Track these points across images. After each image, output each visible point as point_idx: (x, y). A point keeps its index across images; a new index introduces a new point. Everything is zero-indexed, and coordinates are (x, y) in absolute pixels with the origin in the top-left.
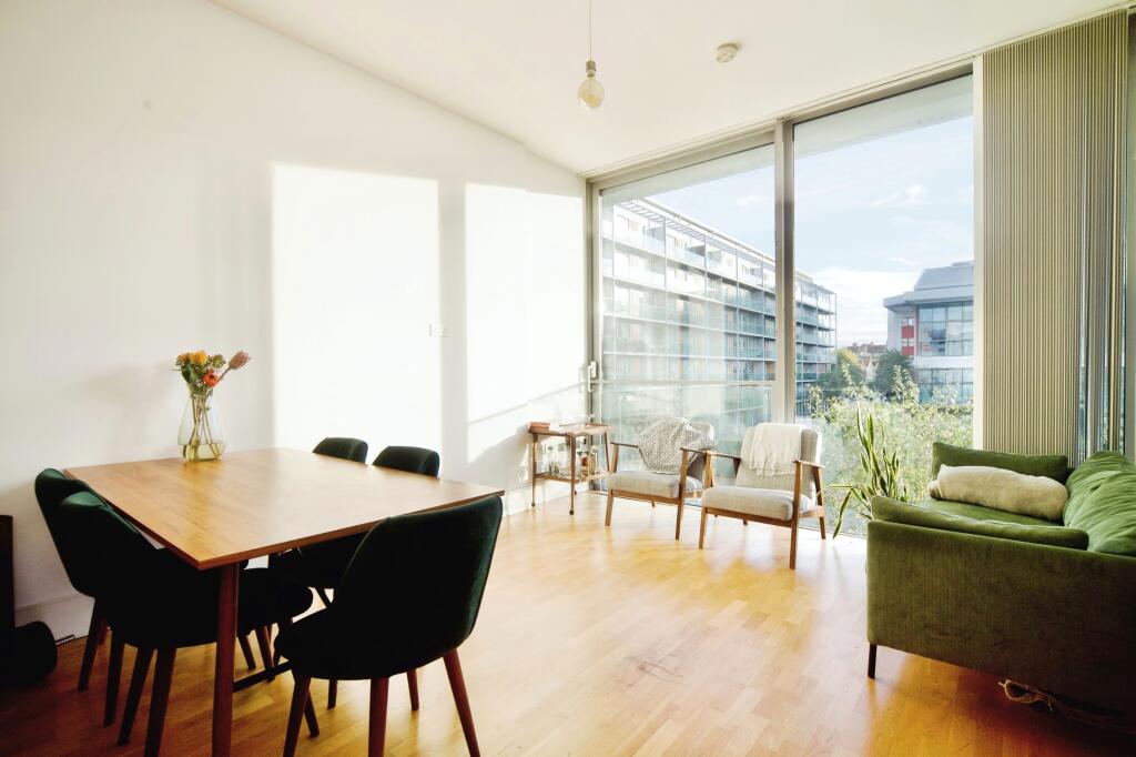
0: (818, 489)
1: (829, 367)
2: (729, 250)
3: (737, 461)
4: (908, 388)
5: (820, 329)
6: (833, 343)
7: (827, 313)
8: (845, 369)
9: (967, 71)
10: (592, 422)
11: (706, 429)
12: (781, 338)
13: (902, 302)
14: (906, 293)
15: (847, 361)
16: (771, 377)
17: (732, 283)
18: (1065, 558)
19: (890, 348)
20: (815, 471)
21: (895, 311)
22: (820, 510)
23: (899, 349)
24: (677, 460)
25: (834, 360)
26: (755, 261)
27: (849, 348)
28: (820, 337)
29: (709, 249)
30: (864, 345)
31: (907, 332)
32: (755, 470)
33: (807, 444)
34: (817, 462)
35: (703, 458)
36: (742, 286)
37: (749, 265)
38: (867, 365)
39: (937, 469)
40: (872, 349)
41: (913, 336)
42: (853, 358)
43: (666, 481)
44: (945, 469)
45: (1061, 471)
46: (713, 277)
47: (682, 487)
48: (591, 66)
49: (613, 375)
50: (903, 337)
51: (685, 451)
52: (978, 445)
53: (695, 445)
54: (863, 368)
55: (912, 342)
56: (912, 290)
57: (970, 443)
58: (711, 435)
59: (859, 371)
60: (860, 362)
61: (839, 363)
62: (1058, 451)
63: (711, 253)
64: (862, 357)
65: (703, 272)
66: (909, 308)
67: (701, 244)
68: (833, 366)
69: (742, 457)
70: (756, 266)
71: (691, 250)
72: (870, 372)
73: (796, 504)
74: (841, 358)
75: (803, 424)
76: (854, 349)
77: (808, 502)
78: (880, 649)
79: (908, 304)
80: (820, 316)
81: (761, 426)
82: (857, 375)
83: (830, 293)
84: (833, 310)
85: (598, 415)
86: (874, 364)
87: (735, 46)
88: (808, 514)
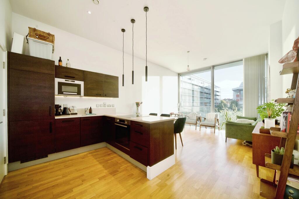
0: (218, 123)
1: (219, 104)
2: (196, 79)
3: (205, 119)
4: (235, 108)
5: (217, 95)
6: (220, 98)
7: (218, 92)
8: (223, 104)
9: (242, 60)
10: (179, 113)
11: (199, 114)
12: (212, 98)
13: (236, 89)
14: (237, 87)
15: (223, 103)
16: (210, 106)
17: (197, 86)
18: (248, 126)
19: (233, 99)
20: (218, 120)
21: (235, 91)
22: (219, 126)
23: (236, 100)
24: (195, 118)
25: (220, 102)
26: (202, 81)
27: (224, 100)
28: (217, 97)
29: (192, 79)
30: (227, 99)
31: (237, 96)
32: (208, 120)
33: (216, 116)
34: (218, 119)
35: (200, 118)
36: (199, 86)
37: (201, 82)
38: (228, 103)
39: (237, 119)
40: (229, 100)
41: (239, 97)
42: (225, 102)
43: (194, 121)
44: (238, 119)
45: (255, 119)
46: (193, 84)
47: (196, 122)
48: (188, 66)
49: (182, 105)
50: (237, 97)
51: (197, 117)
52: (244, 116)
53: (198, 116)
54: (227, 104)
55: (239, 98)
56: (239, 87)
57: (242, 116)
58: (200, 114)
59: (226, 105)
60: (226, 103)
61: (221, 103)
62: (256, 117)
63: (192, 80)
64: (227, 102)
65: (191, 83)
66: (238, 91)
67: (190, 77)
68: (220, 104)
69: (206, 118)
70: (202, 82)
71: (188, 79)
72: (229, 105)
73: (215, 124)
74: (222, 102)
75: (216, 113)
76: (225, 100)
77: (217, 124)
78: (227, 138)
79: (237, 90)
80: (217, 93)
81: (209, 113)
82: (225, 105)
83: (219, 87)
84: (220, 95)
85: (180, 112)
86: (230, 103)
87: (206, 59)
88: (217, 126)
